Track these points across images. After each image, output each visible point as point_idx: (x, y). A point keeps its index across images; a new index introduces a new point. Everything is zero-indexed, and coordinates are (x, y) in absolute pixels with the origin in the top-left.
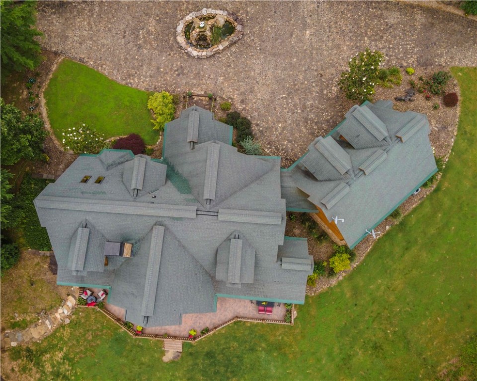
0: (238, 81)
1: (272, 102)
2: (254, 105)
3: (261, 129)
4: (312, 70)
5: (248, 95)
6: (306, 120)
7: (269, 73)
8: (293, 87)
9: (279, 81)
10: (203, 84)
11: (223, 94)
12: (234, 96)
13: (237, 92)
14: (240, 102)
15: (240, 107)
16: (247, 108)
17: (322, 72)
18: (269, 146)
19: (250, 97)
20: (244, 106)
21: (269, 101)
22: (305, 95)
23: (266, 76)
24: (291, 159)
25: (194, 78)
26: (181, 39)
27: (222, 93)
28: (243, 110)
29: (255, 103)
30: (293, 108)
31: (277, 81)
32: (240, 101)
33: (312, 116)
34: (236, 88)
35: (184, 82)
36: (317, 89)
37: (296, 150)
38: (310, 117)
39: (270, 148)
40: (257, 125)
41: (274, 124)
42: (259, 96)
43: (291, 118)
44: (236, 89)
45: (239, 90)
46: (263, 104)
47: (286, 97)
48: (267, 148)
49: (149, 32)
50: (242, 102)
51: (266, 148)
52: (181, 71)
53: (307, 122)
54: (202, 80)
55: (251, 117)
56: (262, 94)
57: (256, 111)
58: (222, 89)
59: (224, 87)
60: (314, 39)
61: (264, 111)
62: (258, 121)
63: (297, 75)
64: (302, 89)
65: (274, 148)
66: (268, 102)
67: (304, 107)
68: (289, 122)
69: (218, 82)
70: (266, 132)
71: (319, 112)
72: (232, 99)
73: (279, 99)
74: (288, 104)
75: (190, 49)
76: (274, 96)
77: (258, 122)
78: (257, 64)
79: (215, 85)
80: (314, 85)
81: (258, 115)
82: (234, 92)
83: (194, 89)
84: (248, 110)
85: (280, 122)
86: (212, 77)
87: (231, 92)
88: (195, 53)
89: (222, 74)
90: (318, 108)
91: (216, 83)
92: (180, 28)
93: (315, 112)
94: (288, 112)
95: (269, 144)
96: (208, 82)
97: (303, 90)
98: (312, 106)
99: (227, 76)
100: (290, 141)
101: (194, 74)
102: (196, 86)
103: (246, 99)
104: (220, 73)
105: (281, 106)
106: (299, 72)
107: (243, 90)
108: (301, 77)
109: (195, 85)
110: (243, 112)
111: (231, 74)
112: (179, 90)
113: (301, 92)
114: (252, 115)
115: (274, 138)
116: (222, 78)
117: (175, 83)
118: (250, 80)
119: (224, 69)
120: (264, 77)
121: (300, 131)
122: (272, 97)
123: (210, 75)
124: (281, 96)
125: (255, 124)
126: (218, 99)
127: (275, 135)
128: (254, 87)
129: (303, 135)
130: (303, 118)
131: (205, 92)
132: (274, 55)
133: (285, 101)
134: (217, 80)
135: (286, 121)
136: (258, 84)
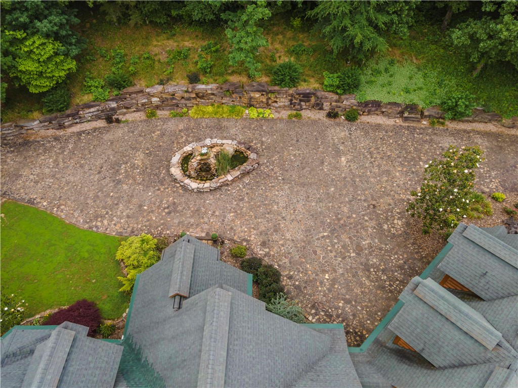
0: (256, 218)
1: (309, 243)
2: (282, 248)
3: (297, 283)
4: (359, 200)
5: (272, 235)
6: (367, 268)
7: (299, 206)
8: (336, 222)
9: (314, 216)
10: (205, 223)
11: (234, 235)
12: (250, 237)
13: (255, 232)
14: (261, 245)
15: (260, 252)
16: (272, 253)
17: (374, 203)
18: (313, 311)
19: (275, 237)
20: (267, 250)
21: (304, 242)
22: (357, 232)
23: (295, 210)
24: (356, 333)
25: (192, 217)
26: (176, 171)
27: (232, 234)
28: (265, 255)
29: (283, 245)
30: (342, 250)
31: (312, 215)
32: (259, 243)
33: (375, 260)
34: (253, 226)
35: (176, 221)
36: (373, 223)
37: (361, 316)
38: (371, 263)
39: (316, 314)
40: (290, 278)
41: (317, 275)
42: (288, 236)
43: (342, 266)
44: (253, 228)
45: (258, 229)
46: (296, 247)
47: (328, 237)
48: (312, 314)
49: (133, 167)
50: (264, 244)
51: (310, 314)
52: (173, 209)
53: (369, 271)
54: (203, 218)
55: (279, 266)
56: (292, 232)
57: (285, 257)
58: (232, 228)
59: (236, 226)
60: (354, 166)
61: (298, 257)
62: (290, 271)
63: (340, 207)
64: (351, 224)
65: (323, 314)
66: (303, 244)
67: (359, 250)
68: (341, 271)
69: (226, 220)
70: (305, 287)
71: (384, 255)
72: (247, 241)
73: (318, 239)
74: (333, 246)
75: (187, 181)
76: (310, 235)
77: (291, 273)
78: (280, 196)
79: (222, 224)
80: (366, 218)
81: (290, 263)
82: (250, 232)
83: (191, 230)
84: (273, 256)
85: (327, 272)
86: (217, 213)
87: (245, 232)
88: (194, 185)
89: (232, 210)
90: (381, 249)
91: (223, 221)
92: (176, 159)
93: (376, 255)
94: (335, 257)
95: (313, 307)
96: (212, 221)
97: (352, 226)
98: (372, 247)
99: (239, 212)
100: (348, 302)
101: (192, 212)
102: (194, 226)
103: (269, 241)
104: (230, 208)
105: (324, 248)
106: (341, 203)
107: (264, 228)
108: (346, 209)
109: (192, 225)
110: (266, 259)
111: (244, 209)
112: (168, 232)
113: (350, 228)
114: (280, 263)
115: (320, 297)
116: (232, 214)
117: (162, 224)
118: (272, 216)
119: (235, 203)
120: (292, 212)
121: (361, 285)
122: (307, 236)
123: (214, 212)
124: (321, 235)
125: (286, 276)
126: (226, 242)
127: (320, 291)
128: (279, 224)
129: (367, 290)
130: (361, 264)
131: (207, 234)
132: (303, 185)
133: (327, 241)
134: (225, 217)
135: (335, 271)
136: (285, 220)
